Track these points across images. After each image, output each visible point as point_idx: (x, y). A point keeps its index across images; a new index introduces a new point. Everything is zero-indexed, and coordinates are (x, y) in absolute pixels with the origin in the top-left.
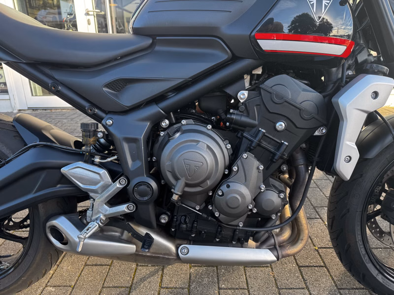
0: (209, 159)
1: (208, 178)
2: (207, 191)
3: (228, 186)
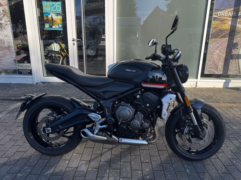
0: (129, 113)
1: (128, 118)
2: (128, 122)
3: (134, 121)
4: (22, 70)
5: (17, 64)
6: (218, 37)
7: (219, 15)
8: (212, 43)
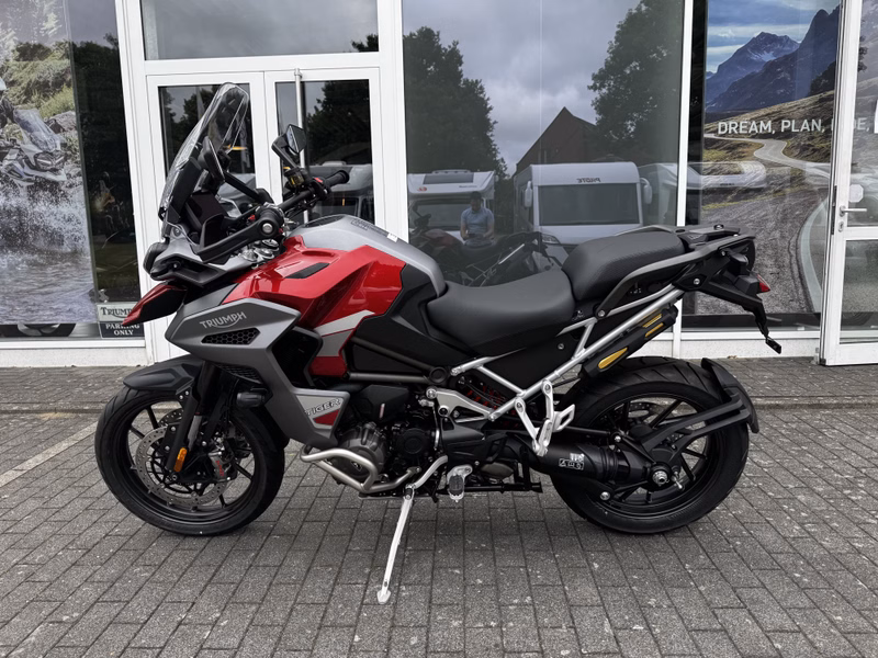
4: (114, 323)
5: (100, 306)
6: (725, 199)
7: (720, 132)
8: (707, 215)
